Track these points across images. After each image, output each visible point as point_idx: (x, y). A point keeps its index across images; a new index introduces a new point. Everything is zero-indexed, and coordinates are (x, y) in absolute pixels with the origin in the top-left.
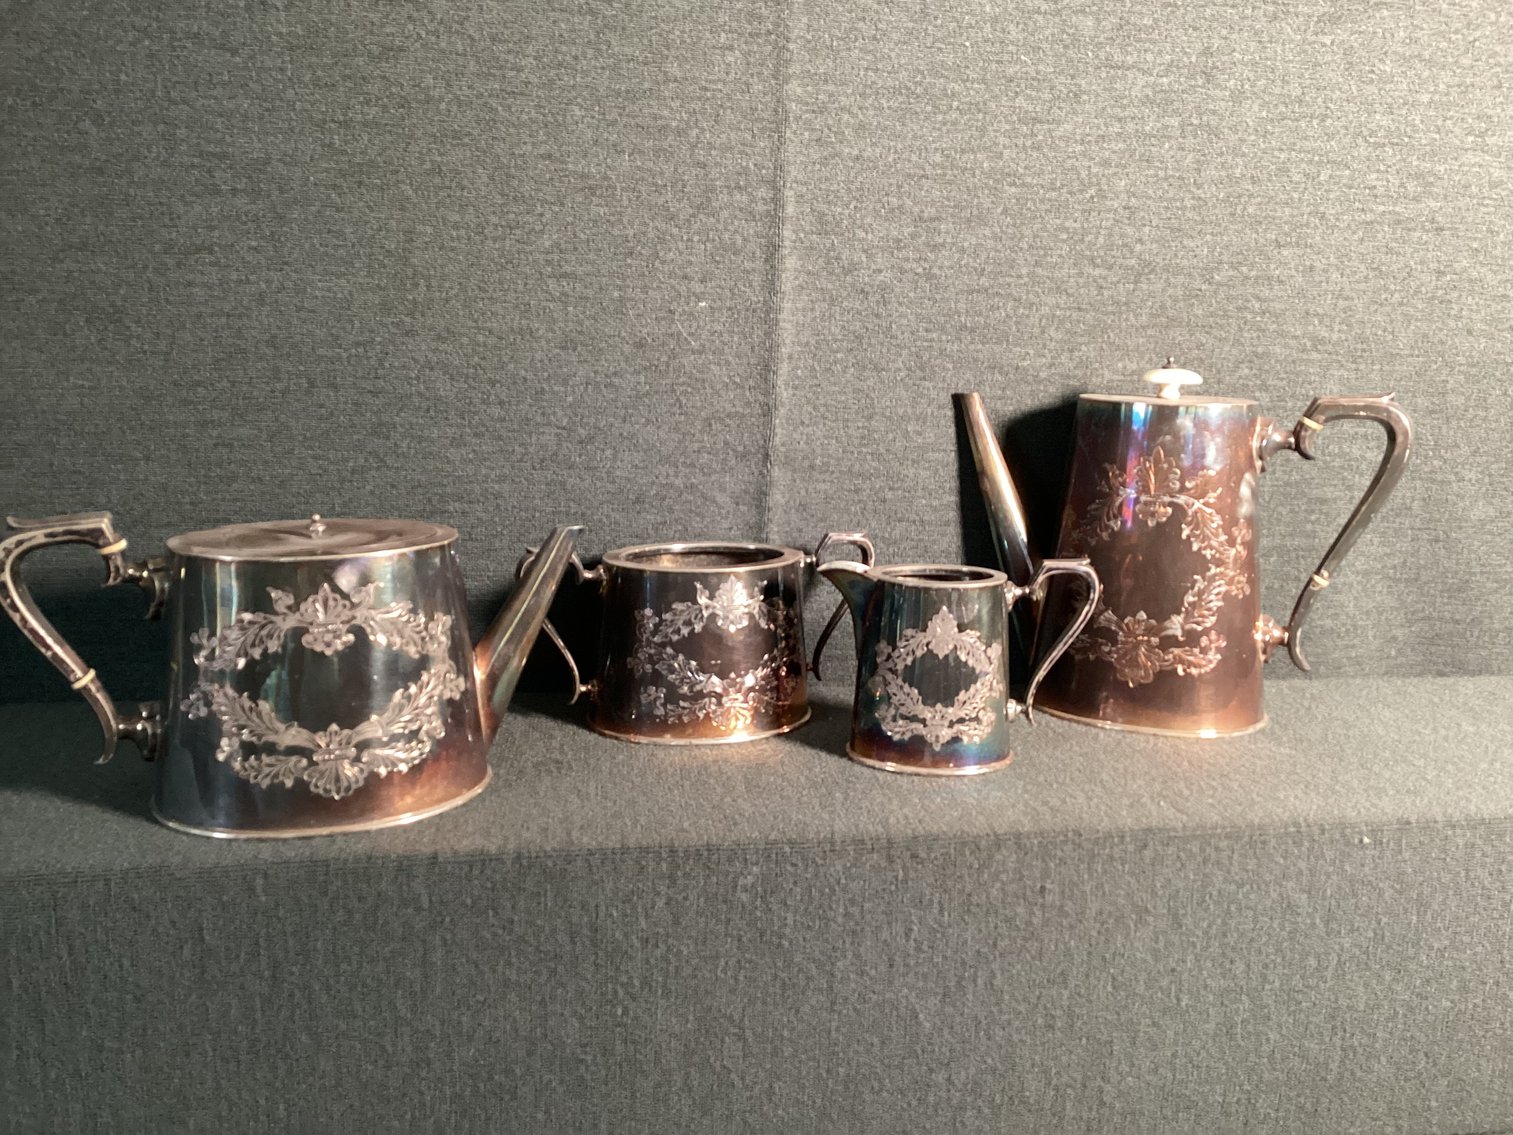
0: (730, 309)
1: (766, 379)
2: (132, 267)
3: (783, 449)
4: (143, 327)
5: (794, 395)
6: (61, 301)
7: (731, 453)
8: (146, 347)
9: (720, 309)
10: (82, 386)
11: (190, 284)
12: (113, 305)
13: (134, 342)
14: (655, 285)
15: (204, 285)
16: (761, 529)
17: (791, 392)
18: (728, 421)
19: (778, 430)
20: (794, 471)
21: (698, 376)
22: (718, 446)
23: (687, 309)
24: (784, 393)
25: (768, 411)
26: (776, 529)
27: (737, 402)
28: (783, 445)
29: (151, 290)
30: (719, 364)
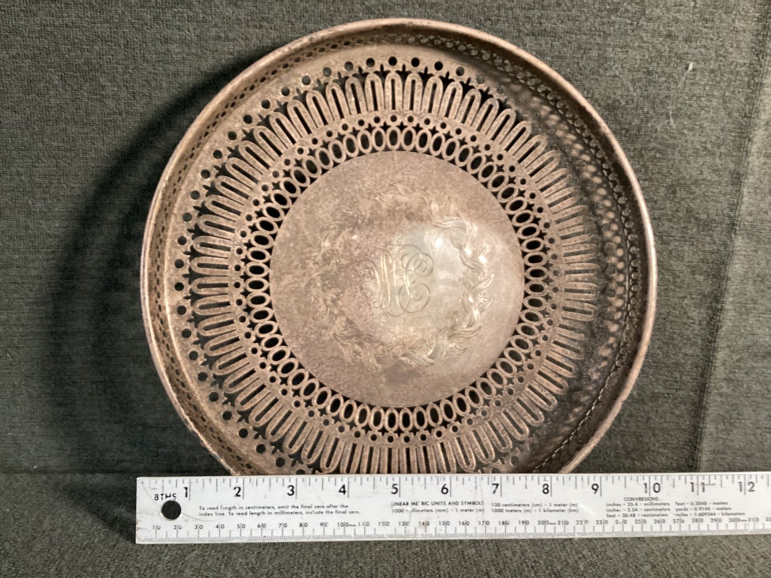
0: (712, 71)
1: (739, 148)
2: (107, 21)
3: (750, 219)
4: (118, 86)
5: (765, 163)
6: (34, 57)
7: (693, 220)
8: (122, 107)
9: (703, 71)
10: (58, 148)
11: (167, 40)
12: (88, 62)
13: (110, 103)
14: (636, 44)
15: (183, 42)
16: (717, 299)
17: (762, 160)
18: (693, 188)
19: (745, 199)
20: (758, 242)
21: (671, 141)
22: (680, 214)
23: (667, 70)
24: (755, 161)
25: (737, 179)
26: (731, 299)
27: (705, 172)
28: (750, 214)
29: (126, 45)
30: (692, 129)
